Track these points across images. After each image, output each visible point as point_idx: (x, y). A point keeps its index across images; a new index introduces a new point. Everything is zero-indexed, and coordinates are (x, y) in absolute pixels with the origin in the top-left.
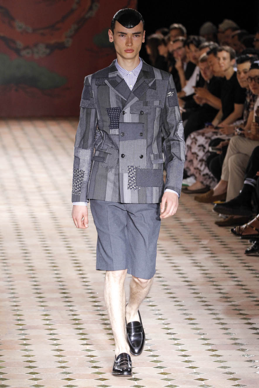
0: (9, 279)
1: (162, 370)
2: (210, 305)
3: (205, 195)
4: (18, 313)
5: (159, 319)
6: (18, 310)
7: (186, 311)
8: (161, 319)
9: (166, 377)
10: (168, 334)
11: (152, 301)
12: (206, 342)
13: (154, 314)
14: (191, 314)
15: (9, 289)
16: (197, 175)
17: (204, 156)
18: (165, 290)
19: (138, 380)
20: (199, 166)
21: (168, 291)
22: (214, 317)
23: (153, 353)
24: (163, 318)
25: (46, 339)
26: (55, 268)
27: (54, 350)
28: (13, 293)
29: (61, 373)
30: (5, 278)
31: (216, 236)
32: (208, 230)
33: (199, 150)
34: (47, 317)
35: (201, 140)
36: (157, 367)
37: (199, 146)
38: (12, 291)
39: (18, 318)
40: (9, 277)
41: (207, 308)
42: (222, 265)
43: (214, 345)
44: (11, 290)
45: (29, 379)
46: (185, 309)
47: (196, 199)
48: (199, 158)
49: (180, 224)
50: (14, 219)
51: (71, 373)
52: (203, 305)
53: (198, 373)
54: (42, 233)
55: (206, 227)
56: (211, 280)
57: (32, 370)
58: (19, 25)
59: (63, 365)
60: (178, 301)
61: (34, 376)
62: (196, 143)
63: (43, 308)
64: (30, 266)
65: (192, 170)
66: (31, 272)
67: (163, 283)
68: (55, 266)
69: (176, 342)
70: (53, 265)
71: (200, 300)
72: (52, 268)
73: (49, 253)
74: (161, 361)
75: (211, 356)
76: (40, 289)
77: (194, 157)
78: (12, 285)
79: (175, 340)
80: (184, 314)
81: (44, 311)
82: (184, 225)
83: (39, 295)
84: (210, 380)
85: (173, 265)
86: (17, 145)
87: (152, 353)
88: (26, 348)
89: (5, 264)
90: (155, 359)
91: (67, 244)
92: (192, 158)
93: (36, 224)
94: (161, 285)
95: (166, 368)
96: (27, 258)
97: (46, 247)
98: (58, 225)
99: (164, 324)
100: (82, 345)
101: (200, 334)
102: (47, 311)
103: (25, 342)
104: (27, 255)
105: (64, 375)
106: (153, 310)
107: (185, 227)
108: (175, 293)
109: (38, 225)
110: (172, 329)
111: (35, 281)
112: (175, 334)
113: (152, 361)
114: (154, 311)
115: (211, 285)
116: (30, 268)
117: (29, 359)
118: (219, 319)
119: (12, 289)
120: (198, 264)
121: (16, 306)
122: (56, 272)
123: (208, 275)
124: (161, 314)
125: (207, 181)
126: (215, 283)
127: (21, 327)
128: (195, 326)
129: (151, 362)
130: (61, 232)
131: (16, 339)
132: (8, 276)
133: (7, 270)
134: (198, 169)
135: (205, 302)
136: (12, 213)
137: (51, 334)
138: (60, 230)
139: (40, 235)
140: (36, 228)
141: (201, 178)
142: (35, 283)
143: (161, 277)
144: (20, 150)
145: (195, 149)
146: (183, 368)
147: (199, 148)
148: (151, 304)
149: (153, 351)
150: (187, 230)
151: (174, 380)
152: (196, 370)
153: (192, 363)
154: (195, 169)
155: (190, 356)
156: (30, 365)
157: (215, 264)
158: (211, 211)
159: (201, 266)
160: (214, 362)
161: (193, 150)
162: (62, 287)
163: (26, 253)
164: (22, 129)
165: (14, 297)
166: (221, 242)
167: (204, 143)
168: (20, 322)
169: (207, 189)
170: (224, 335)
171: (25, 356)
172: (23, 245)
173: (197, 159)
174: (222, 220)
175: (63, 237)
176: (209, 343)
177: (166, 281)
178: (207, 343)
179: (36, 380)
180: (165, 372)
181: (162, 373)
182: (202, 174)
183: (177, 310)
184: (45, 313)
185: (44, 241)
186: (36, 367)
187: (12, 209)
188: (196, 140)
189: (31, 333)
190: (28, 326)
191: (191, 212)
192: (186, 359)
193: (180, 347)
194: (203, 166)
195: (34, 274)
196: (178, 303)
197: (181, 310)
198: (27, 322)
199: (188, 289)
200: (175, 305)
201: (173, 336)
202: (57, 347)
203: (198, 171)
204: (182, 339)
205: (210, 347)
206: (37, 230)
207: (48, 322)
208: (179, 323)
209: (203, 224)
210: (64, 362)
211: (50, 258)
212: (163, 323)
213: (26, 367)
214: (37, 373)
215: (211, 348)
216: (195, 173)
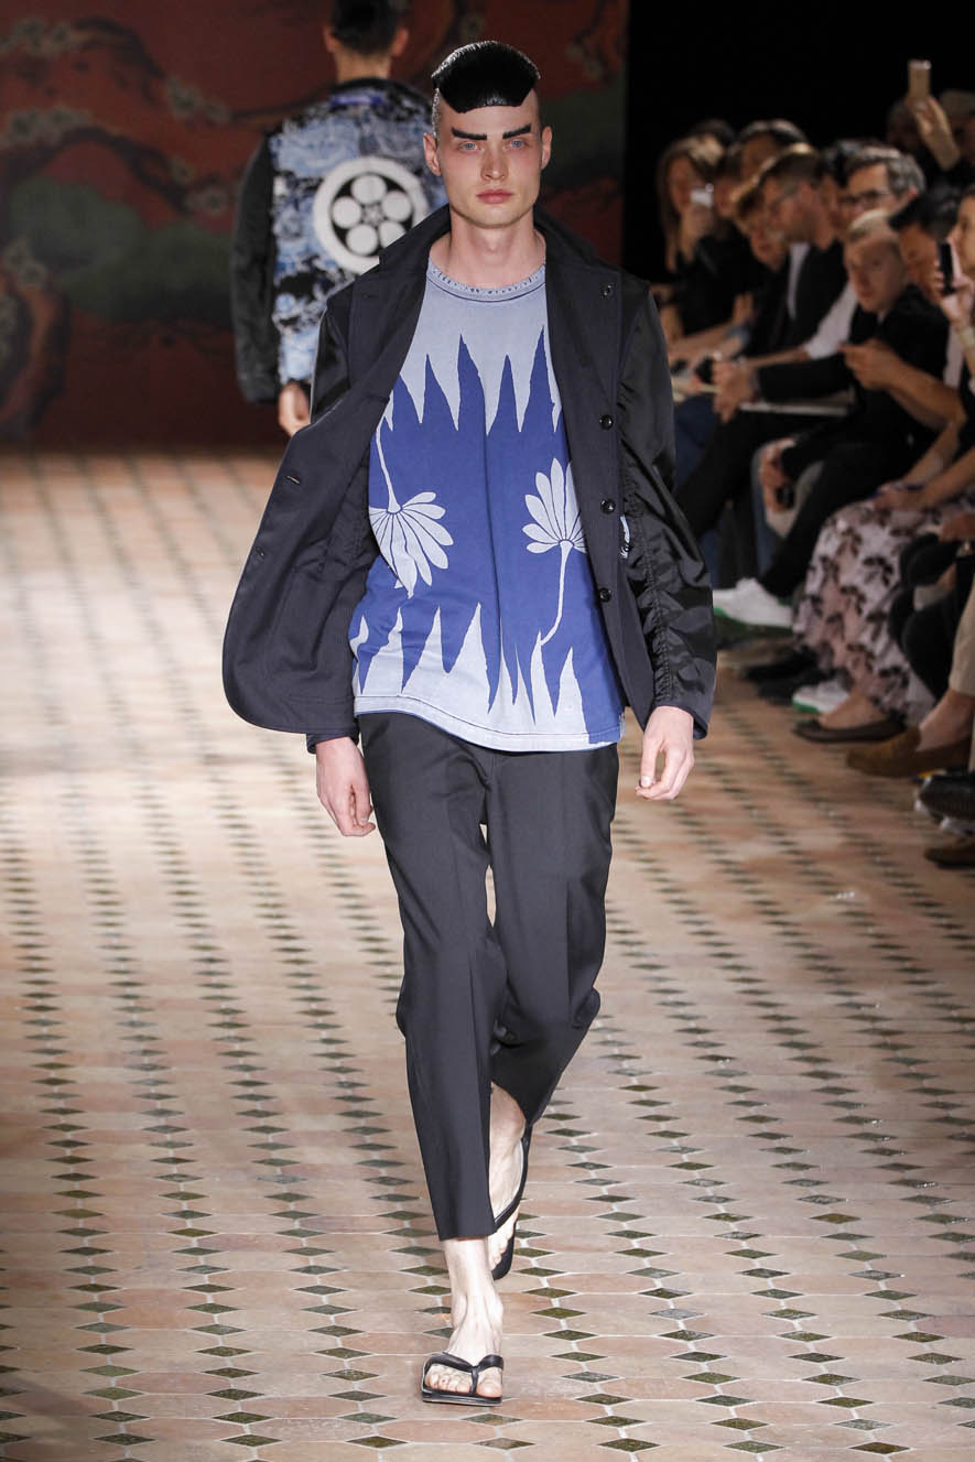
0: (146, 1060)
1: (732, 1412)
2: (910, 1167)
3: (887, 748)
4: (183, 1187)
5: (718, 1217)
6: (183, 1177)
7: (819, 1186)
8: (727, 1217)
9: (746, 1435)
10: (751, 1273)
11: (693, 1150)
12: (897, 1306)
13: (699, 1199)
14: (839, 1200)
15: (149, 1096)
16: (858, 674)
17: (885, 599)
18: (741, 1107)
19: (643, 1448)
20: (865, 638)
21: (752, 1111)
22: (927, 1210)
23: (696, 1344)
24: (734, 1213)
25: (291, 1289)
26: (320, 1020)
27: (320, 1331)
28: (162, 1113)
29: (345, 1418)
30: (132, 1053)
31: (928, 905)
32: (899, 881)
33: (869, 579)
34: (292, 1206)
35: (878, 541)
36: (713, 1400)
37: (869, 562)
38: (159, 1104)
39: (185, 1206)
40: (146, 1052)
41: (897, 1175)
42: (955, 1013)
43: (928, 1318)
44: (156, 1101)
45: (229, 1440)
46: (816, 1179)
47: (852, 761)
48: (867, 608)
49: (793, 857)
50: (164, 830)
51: (386, 1419)
52: (882, 1167)
53: (867, 1422)
54: (269, 884)
55: (890, 870)
56: (913, 1069)
57: (238, 1406)
58: (181, 94)
59: (356, 1386)
60: (789, 1151)
61: (247, 1429)
62: (855, 552)
63: (278, 1170)
64: (225, 1012)
65: (841, 655)
66: (233, 1032)
67: (732, 1082)
68: (319, 1014)
69: (783, 1304)
70: (314, 1006)
71: (871, 1145)
72: (310, 1019)
73: (298, 962)
74: (726, 1378)
75: (916, 1358)
76: (266, 1098)
77: (848, 603)
78: (157, 1083)
79: (780, 1298)
80: (814, 1199)
81: (283, 1180)
82: (806, 863)
83: (262, 1122)
84: (912, 1449)
85: (770, 1011)
86: (173, 551)
87: (692, 1347)
88: (217, 1323)
89: (131, 1003)
90: (704, 1367)
91: (366, 928)
92: (841, 608)
93: (248, 850)
94: (723, 1088)
95: (747, 1404)
96: (214, 980)
97: (287, 938)
98: (331, 856)
99: (735, 1235)
100: (426, 1311)
101: (875, 1276)
102: (294, 1180)
103: (211, 1300)
104: (213, 967)
105: (362, 1428)
106: (693, 1183)
107: (811, 868)
108: (776, 1119)
109: (257, 855)
110: (768, 1255)
111: (248, 1068)
112: (781, 1274)
113: (695, 1377)
114: (698, 1185)
115: (915, 1091)
116: (227, 1019)
117: (228, 1362)
118: (943, 1219)
119: (160, 1097)
120: (865, 1011)
121: (177, 1161)
122: (325, 1034)
123: (900, 1054)
124: (726, 1200)
125: (895, 697)
126: (926, 1083)
127: (194, 1242)
128: (853, 1246)
129: (690, 1378)
130: (341, 880)
131: (178, 1286)
132: (143, 1046)
133: (142, 1024)
134: (861, 648)
135: (891, 1153)
136: (155, 807)
137: (308, 1270)
138: (339, 875)
139: (261, 894)
140: (248, 864)
141: (874, 686)
142: (247, 1076)
143: (724, 1058)
144: (184, 569)
145: (852, 574)
146: (813, 1402)
147: (867, 570)
148: (685, 1158)
149: (697, 1338)
150: (821, 878)
151: (777, 1447)
152: (857, 1411)
153: (847, 1385)
154: (850, 648)
155: (837, 1358)
156: (233, 1387)
157: (928, 1011)
158: (911, 808)
159: (874, 1019)
160: (928, 1380)
161: (845, 579)
162: (349, 1092)
163: (211, 960)
164: (192, 491)
165: (166, 1129)
166: (950, 926)
167: (886, 552)
168: (189, 1224)
169: (895, 723)
170: (962, 1280)
171: (211, 1351)
172: (197, 931)
173: (859, 611)
174: (951, 841)
175: (352, 902)
176: (906, 1308)
177: (744, 1074)
178: (900, 1309)
179: (254, 1444)
180: (743, 1417)
181: (731, 1423)
182: (877, 668)
183: (785, 1183)
184: (284, 1189)
185: (278, 917)
186: (254, 1395)
187: (156, 792)
188: (858, 539)
189: (235, 1263)
190: (221, 1236)
191: (832, 814)
192: (823, 1368)
193: (797, 1325)
194: (884, 639)
195: (242, 1040)
196: (788, 1158)
197: (801, 1182)
198: (220, 1221)
199: (827, 1104)
200: (778, 1163)
201: (770, 1284)
202: (332, 1319)
203: (862, 657)
204: (807, 1295)
205: (911, 1327)
206: (251, 874)
207: (296, 1225)
208: (794, 1231)
209: (878, 859)
210: (361, 1376)
211: (303, 981)
212: (734, 1233)
213: (216, 1394)
214: (259, 1418)
215: (915, 1330)
216: (849, 665)
